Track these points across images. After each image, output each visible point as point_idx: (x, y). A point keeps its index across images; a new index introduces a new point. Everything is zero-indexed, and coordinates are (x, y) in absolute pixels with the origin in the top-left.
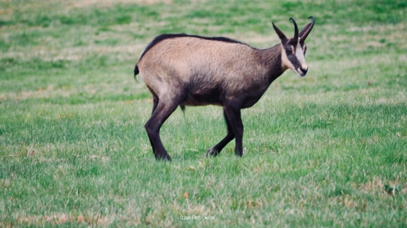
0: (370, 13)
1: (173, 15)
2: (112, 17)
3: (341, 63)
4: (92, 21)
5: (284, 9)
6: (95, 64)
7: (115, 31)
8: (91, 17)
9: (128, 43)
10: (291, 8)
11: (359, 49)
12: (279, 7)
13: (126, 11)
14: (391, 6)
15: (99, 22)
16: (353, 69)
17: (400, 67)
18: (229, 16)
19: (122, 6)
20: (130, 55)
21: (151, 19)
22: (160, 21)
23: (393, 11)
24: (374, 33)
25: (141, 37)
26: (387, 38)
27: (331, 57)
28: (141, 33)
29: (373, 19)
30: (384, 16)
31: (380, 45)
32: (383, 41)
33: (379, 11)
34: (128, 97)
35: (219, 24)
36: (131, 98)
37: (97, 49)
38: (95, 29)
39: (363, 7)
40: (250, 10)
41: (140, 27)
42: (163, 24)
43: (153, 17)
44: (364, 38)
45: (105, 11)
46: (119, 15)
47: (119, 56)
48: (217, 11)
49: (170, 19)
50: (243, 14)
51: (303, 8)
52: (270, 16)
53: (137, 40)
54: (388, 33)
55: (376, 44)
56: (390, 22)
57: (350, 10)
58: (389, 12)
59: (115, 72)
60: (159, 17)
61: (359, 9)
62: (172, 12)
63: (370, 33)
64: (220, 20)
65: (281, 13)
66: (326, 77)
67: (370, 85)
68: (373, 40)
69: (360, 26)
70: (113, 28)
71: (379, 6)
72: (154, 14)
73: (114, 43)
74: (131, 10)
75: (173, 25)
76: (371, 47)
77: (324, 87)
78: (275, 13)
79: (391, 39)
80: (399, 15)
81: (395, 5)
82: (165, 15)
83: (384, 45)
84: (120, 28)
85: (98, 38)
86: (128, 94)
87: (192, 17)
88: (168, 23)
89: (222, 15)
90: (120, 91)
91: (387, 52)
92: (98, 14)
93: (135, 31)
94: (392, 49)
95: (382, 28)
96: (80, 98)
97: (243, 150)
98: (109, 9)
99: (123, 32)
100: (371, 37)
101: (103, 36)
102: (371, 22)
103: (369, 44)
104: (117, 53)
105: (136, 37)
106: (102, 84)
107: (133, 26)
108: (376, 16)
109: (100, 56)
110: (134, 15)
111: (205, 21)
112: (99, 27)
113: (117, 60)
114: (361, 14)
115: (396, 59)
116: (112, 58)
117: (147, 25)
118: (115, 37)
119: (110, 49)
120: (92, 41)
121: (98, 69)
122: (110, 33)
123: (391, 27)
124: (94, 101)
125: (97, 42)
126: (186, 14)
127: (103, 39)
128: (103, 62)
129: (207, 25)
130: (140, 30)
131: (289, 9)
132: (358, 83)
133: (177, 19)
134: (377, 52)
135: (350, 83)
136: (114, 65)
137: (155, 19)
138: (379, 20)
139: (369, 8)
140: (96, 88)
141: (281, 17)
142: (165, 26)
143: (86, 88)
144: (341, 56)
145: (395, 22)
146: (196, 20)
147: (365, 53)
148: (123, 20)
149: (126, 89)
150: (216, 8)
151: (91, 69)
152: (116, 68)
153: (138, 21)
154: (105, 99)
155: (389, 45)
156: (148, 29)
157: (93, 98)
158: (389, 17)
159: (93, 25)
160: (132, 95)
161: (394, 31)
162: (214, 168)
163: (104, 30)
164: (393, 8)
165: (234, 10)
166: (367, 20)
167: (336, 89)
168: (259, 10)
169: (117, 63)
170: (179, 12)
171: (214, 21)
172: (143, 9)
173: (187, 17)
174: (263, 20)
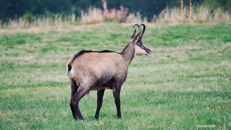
0: (161, 41)
1: (49, 40)
2: (15, 41)
3: (148, 68)
4: (4, 43)
5: (112, 37)
6: (7, 67)
7: (16, 48)
8: (3, 40)
9: (24, 55)
10: (116, 37)
11: (156, 60)
12: (109, 36)
13: (23, 37)
14: (172, 37)
15: (7, 43)
16: (156, 72)
17: (183, 71)
18: (81, 41)
19: (20, 34)
20: (26, 62)
21: (37, 42)
22: (42, 43)
23: (173, 40)
24: (163, 52)
25: (32, 52)
26: (171, 55)
27: (141, 65)
28: (32, 49)
29: (162, 44)
30: (168, 42)
31: (167, 59)
32: (169, 57)
33: (165, 39)
34: (31, 86)
35: (76, 45)
36: (33, 86)
37: (7, 58)
38: (5, 47)
39: (156, 37)
40: (93, 38)
41: (31, 46)
42: (44, 44)
43: (38, 41)
44: (158, 55)
45: (10, 37)
46: (19, 39)
47: (20, 63)
48: (74, 38)
49: (48, 42)
50: (89, 40)
51: (122, 37)
52: (104, 41)
53: (30, 54)
54: (171, 52)
55: (165, 58)
56: (172, 46)
57: (149, 39)
58: (171, 40)
59: (19, 71)
60: (42, 41)
61: (154, 38)
62: (49, 38)
63: (161, 52)
64: (76, 43)
65: (110, 39)
66: (142, 76)
67: (168, 81)
68: (163, 56)
69: (155, 48)
70: (15, 46)
71: (165, 37)
72: (38, 39)
73: (17, 55)
74: (26, 37)
75: (50, 45)
76: (162, 60)
77: (143, 82)
78: (107, 39)
79: (173, 55)
80: (176, 42)
81: (174, 37)
82: (45, 40)
83: (169, 59)
84: (19, 47)
85: (7, 52)
86: (31, 84)
87: (60, 41)
88: (47, 44)
89: (77, 40)
90: (26, 83)
91: (172, 63)
92: (7, 38)
93: (28, 48)
94: (174, 61)
95: (167, 49)
96: (3, 86)
97: (121, 115)
98: (13, 36)
99: (21, 49)
100: (161, 54)
101: (10, 51)
102: (161, 46)
103: (161, 58)
104: (19, 61)
105: (29, 52)
106: (14, 78)
107: (27, 46)
108: (164, 42)
109: (9, 62)
110: (27, 39)
111: (68, 43)
112: (8, 46)
113: (19, 65)
114: (155, 41)
115: (179, 66)
116: (16, 63)
117: (35, 45)
118: (16, 51)
119: (14, 59)
120: (4, 54)
121: (9, 70)
122: (14, 50)
123: (172, 49)
124: (12, 87)
125: (7, 54)
126: (57, 39)
127: (10, 53)
128: (11, 66)
129: (69, 46)
130: (31, 48)
131: (115, 38)
132: (161, 79)
133: (51, 42)
134: (167, 63)
135: (157, 80)
136: (18, 67)
137: (39, 42)
138: (165, 45)
139: (159, 38)
140: (11, 80)
141: (110, 42)
142: (45, 46)
143: (5, 80)
144: (147, 64)
145: (174, 46)
146: (63, 43)
147: (160, 63)
148: (21, 42)
149: (29, 81)
150: (74, 36)
151: (5, 69)
152: (19, 69)
153: (29, 43)
154: (18, 86)
155: (172, 59)
156: (36, 47)
157: (11, 86)
158: (171, 43)
159: (4, 45)
160: (33, 85)
161: (175, 51)
162: (109, 125)
163: (10, 48)
164: (173, 38)
165: (84, 37)
166: (159, 44)
167: (150, 83)
168: (98, 38)
169: (19, 66)
170: (53, 38)
171: (73, 43)
172: (32, 36)
173: (58, 41)
174: (101, 43)
